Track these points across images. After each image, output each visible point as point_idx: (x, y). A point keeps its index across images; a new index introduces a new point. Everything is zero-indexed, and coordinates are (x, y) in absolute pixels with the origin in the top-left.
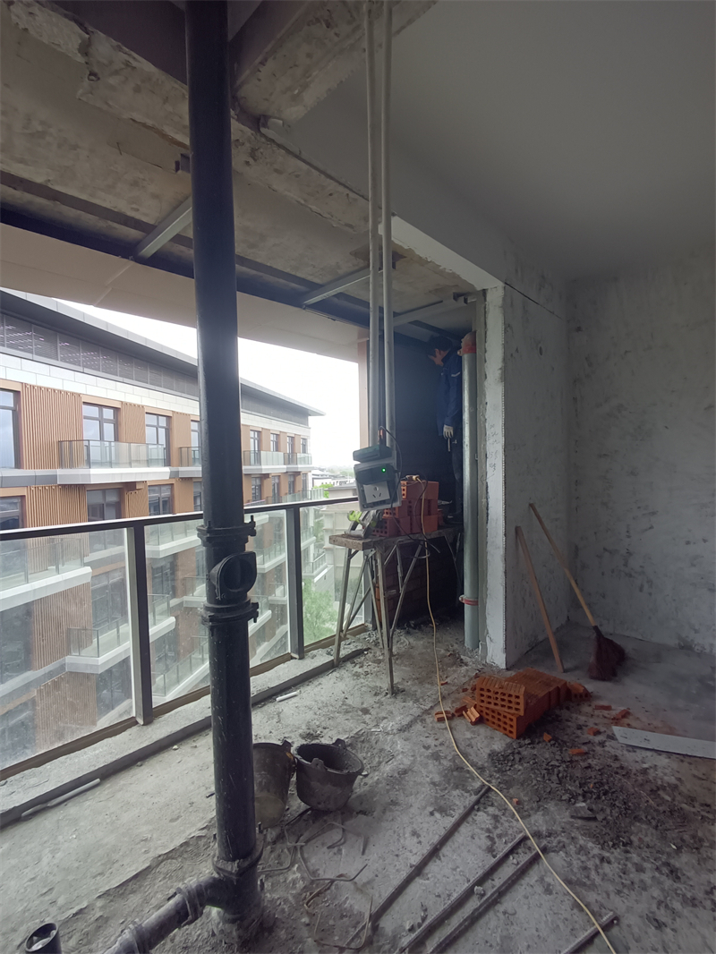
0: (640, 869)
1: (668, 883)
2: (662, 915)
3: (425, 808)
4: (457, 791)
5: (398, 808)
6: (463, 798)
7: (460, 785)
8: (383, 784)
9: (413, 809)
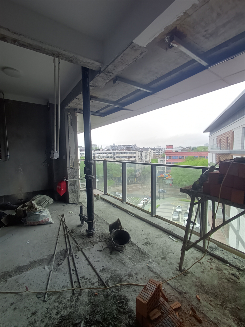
3: (106, 265)
4: (109, 276)
5: (109, 259)
6: (105, 277)
7: (112, 278)
8: (120, 258)
9: (107, 262)
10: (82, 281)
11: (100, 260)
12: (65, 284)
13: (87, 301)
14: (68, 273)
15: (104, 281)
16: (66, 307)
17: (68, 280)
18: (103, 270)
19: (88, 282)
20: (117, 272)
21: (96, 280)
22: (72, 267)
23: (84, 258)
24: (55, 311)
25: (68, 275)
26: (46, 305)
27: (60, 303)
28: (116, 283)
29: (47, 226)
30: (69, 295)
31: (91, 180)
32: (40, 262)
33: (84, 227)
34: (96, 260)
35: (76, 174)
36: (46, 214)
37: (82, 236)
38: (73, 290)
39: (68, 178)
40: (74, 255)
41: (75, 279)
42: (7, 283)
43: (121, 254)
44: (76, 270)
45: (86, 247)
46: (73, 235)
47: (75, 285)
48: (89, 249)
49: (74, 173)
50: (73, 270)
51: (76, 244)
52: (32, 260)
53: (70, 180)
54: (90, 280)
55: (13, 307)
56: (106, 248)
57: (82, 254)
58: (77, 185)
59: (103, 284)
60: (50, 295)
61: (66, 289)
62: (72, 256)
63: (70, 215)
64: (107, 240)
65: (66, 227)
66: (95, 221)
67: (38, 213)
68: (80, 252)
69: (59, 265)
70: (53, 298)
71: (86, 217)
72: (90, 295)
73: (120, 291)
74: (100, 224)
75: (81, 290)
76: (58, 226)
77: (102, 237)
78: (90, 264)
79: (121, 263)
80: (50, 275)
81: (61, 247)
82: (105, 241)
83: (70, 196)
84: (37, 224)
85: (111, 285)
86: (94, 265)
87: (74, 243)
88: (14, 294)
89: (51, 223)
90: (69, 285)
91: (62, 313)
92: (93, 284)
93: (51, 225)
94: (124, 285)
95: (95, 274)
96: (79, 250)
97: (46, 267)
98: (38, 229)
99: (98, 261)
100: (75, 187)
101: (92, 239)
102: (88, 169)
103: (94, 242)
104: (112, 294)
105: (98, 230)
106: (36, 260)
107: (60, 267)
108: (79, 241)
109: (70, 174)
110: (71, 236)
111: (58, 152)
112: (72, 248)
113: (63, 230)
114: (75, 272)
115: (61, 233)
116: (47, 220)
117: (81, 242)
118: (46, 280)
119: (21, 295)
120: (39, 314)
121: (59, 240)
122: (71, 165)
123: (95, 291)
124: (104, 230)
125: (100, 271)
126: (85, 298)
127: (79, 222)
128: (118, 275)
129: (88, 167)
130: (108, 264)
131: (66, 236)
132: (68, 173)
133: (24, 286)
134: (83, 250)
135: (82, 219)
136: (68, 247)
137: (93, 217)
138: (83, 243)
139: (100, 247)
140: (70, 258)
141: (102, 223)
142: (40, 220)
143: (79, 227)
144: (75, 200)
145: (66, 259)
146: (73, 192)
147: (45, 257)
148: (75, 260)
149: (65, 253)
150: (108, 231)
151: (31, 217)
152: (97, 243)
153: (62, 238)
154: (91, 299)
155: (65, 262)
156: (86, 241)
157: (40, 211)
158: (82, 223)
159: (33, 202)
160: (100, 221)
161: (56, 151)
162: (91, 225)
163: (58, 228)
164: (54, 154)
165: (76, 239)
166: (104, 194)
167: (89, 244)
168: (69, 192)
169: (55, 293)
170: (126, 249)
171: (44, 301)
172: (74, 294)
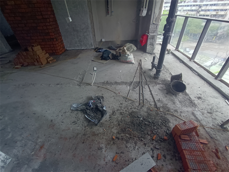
0: (126, 111)
1: (122, 111)
2: (121, 105)
3: (161, 99)
4: (162, 105)
5: (164, 96)
6: (159, 104)
7: (163, 107)
8: (173, 98)
9: (162, 98)
10: (145, 101)
11: (158, 95)
12: (136, 99)
13: (146, 111)
14: (138, 94)
15: (158, 107)
16: (135, 108)
17: (138, 97)
18: (159, 101)
19: (148, 103)
20: (168, 106)
21: (153, 104)
22: (141, 92)
23: (149, 90)
24: (130, 107)
25: (138, 95)
26: (126, 103)
27: (133, 105)
28: (165, 110)
29: (131, 65)
30: (137, 104)
31: (168, 37)
32: (126, 83)
33: (153, 72)
34: (156, 94)
35: (156, 29)
36: (131, 57)
37: (150, 77)
38: (140, 103)
39: (149, 32)
40: (143, 86)
41: (141, 98)
42: (112, 87)
43: (174, 97)
44: (143, 94)
45: (151, 84)
46: (145, 74)
47: (141, 101)
48: (153, 86)
49: (154, 29)
50: (141, 94)
51: (146, 81)
52: (122, 81)
53: (151, 34)
54: (149, 102)
55: (114, 97)
56: (165, 89)
57: (148, 87)
58: (155, 39)
59: (157, 107)
60: (129, 100)
61: (136, 101)
62: (142, 86)
63: (145, 61)
64: (167, 85)
65: (142, 68)
66: (162, 70)
67: (127, 56)
68: (147, 86)
69: (134, 88)
70: (130, 102)
71: (156, 66)
72: (148, 109)
73: (166, 115)
74: (165, 73)
75: (144, 104)
76: (137, 67)
77: (164, 82)
78: (151, 94)
79: (172, 102)
80: (129, 91)
81: (137, 79)
82: (165, 85)
83: (148, 48)
84: (126, 62)
85: (161, 110)
86: (154, 96)
87: (145, 79)
88: (114, 93)
89: (133, 63)
90: (138, 99)
91: (133, 110)
92: (151, 105)
93: (133, 64)
94: (170, 114)
95: (153, 101)
96: (147, 85)
97: (128, 87)
98: (126, 66)
99: (157, 95)
100: (153, 40)
101: (156, 81)
102: (168, 27)
103: (157, 83)
104: (161, 115)
105: (162, 77)
106: (124, 82)
107: (135, 89)
108: (148, 80)
109: (151, 29)
110: (144, 75)
111: (146, 9)
112: (143, 82)
113: (139, 69)
114: (142, 95)
115: (138, 71)
116: (131, 61)
117: (149, 80)
118: (128, 93)
119: (117, 95)
120: (123, 105)
121: (136, 75)
122: (154, 21)
123: (151, 109)
124: (167, 77)
125: (157, 101)
126: (145, 109)
127: (151, 68)
128: (168, 107)
129: (168, 25)
130: (163, 99)
131: (141, 74)
132: (150, 28)
133: (118, 91)
134: (149, 85)
135: (153, 66)
136: (141, 81)
137: (161, 67)
138: (150, 81)
139: (161, 87)
140: (141, 87)
141: (167, 72)
142: (128, 60)
143: (150, 71)
144: (151, 51)
145: (139, 86)
146: (150, 45)
147: (128, 82)
148: (144, 89)
149: (139, 83)
150: (169, 79)
151: (123, 57)
152: (159, 84)
153: (138, 74)
154: (148, 111)
155: (138, 88)
156: (152, 81)
157: (128, 55)
158: (152, 68)
159: (125, 48)
160: (165, 70)
161: (145, 8)
162: (158, 72)
163: (137, 68)
164: (143, 11)
165: (146, 77)
166: (175, 50)
167: (154, 83)
168: (148, 44)
169: (131, 100)
170: (179, 95)
171: (126, 101)
172: (140, 104)
